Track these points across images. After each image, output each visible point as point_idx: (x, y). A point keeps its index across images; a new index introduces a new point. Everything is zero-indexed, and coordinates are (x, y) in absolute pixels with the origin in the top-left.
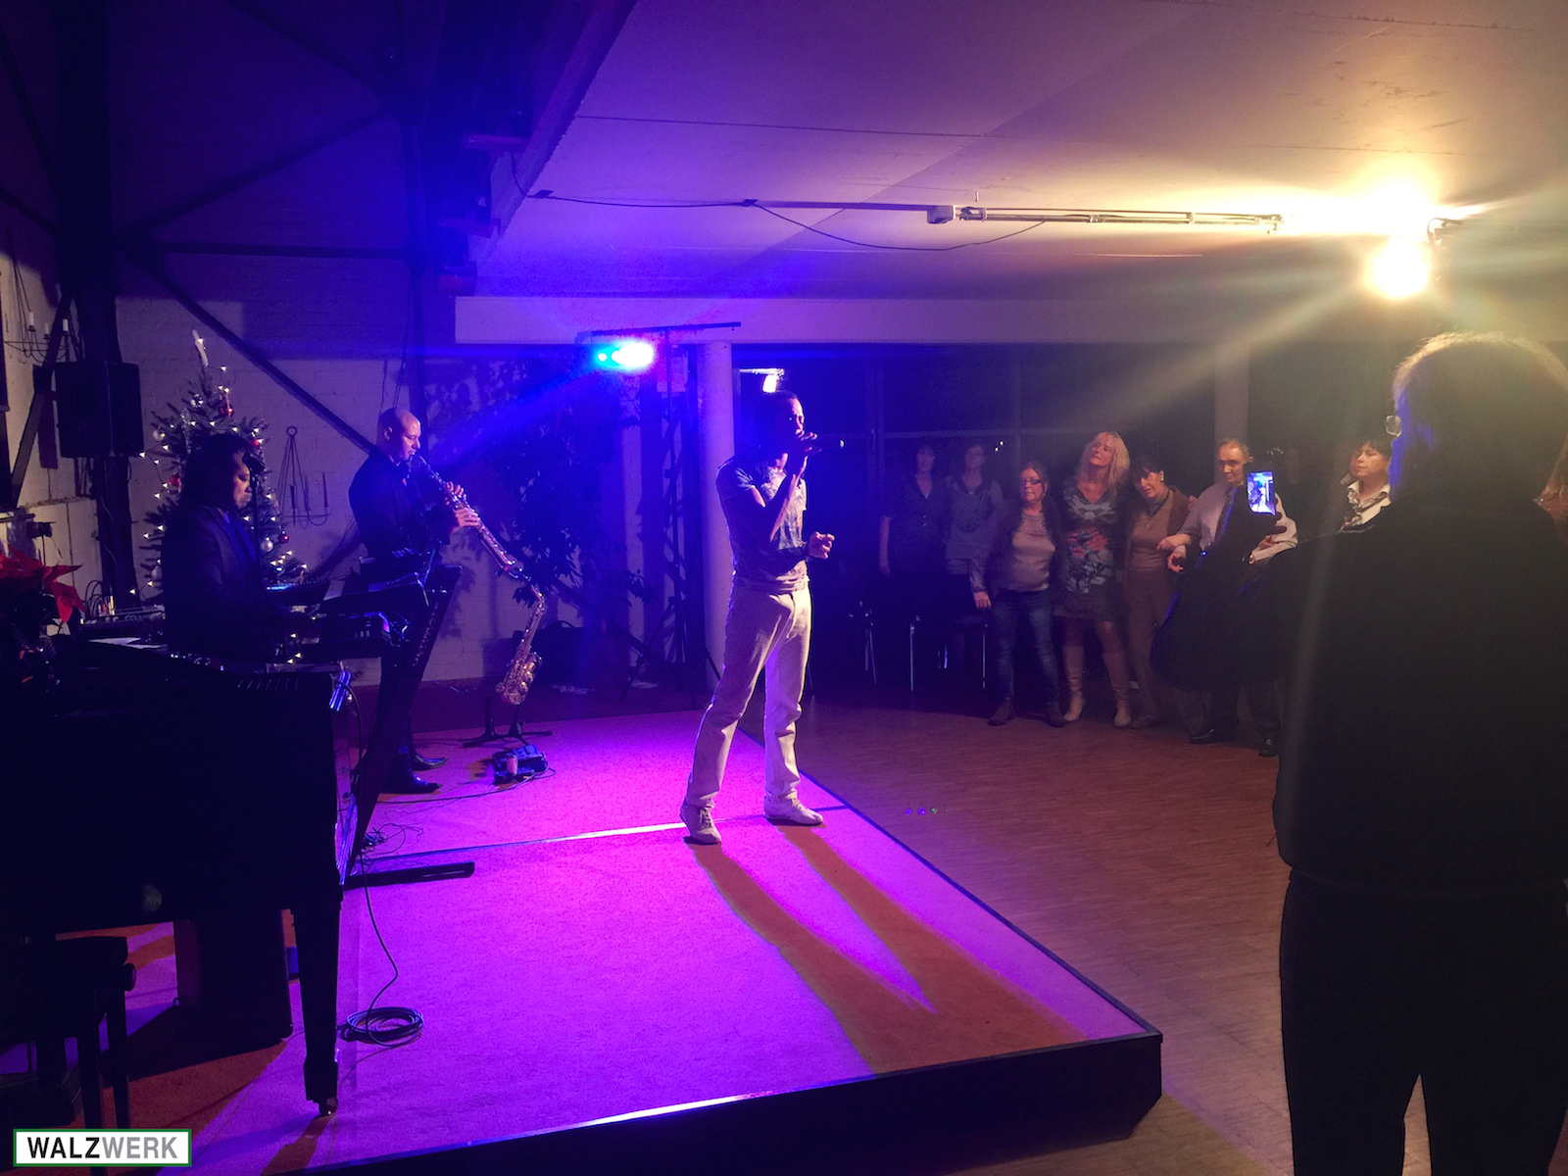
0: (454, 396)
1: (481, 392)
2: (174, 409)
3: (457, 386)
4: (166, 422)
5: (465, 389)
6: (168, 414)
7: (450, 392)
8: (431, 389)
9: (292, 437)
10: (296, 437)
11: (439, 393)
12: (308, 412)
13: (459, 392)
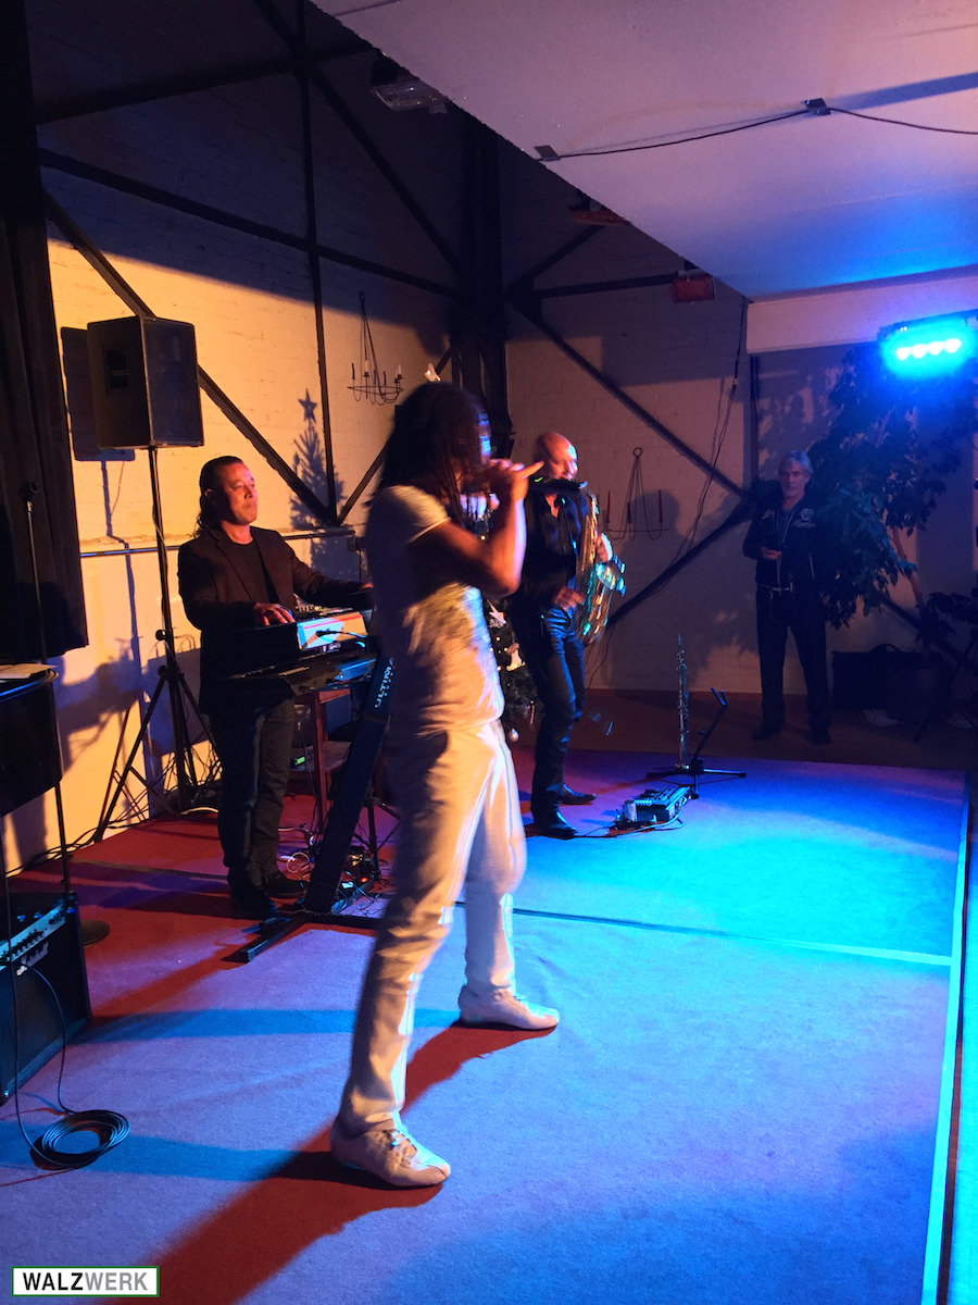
0: (788, 409)
1: (815, 403)
3: (791, 399)
5: (799, 402)
7: (783, 405)
8: (764, 403)
9: (638, 457)
10: (643, 458)
11: (773, 407)
12: (652, 433)
13: (793, 404)
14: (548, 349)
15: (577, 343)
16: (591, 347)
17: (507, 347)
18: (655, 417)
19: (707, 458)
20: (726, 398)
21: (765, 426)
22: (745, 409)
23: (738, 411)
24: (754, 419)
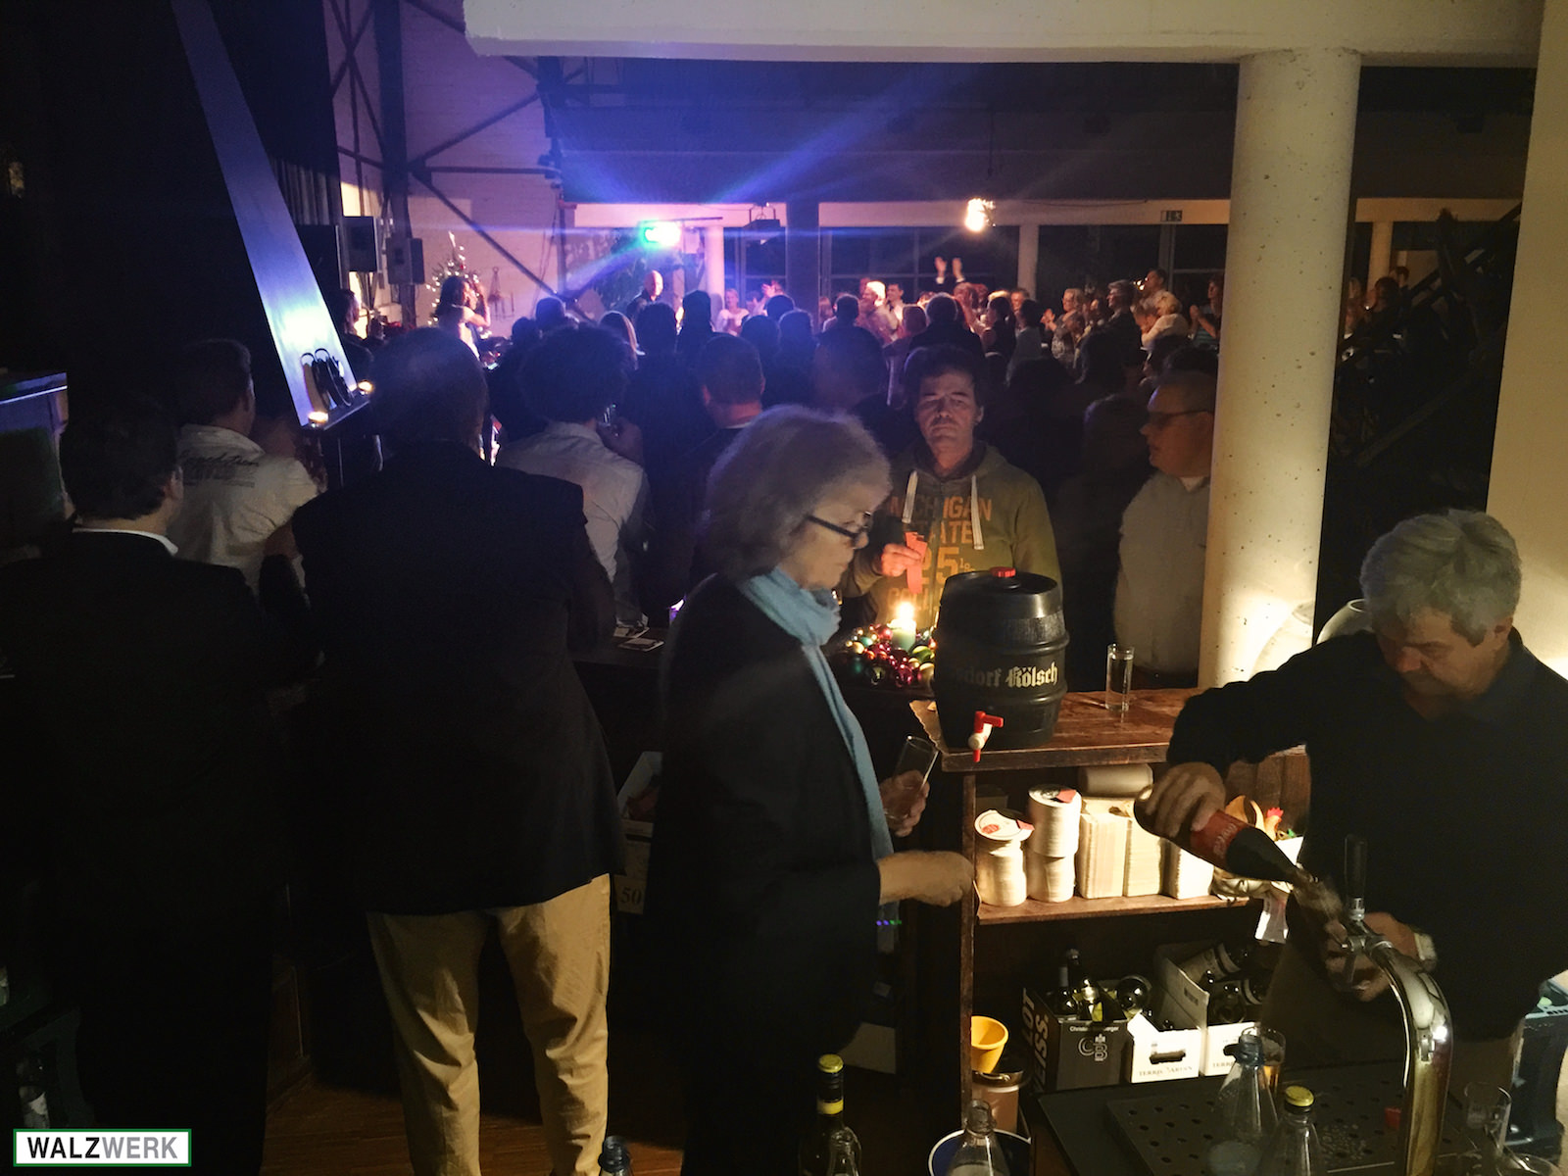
0: (581, 251)
1: (595, 250)
2: (440, 266)
3: (582, 246)
4: (438, 272)
5: (586, 248)
6: (439, 268)
7: (578, 248)
8: (568, 247)
9: (496, 273)
10: (499, 273)
11: (573, 249)
12: (504, 259)
13: (583, 249)
14: (435, 203)
15: (456, 202)
16: (465, 205)
17: (410, 199)
18: (505, 248)
19: (537, 275)
20: (547, 244)
21: (570, 258)
22: (558, 250)
23: (554, 249)
24: (563, 254)
